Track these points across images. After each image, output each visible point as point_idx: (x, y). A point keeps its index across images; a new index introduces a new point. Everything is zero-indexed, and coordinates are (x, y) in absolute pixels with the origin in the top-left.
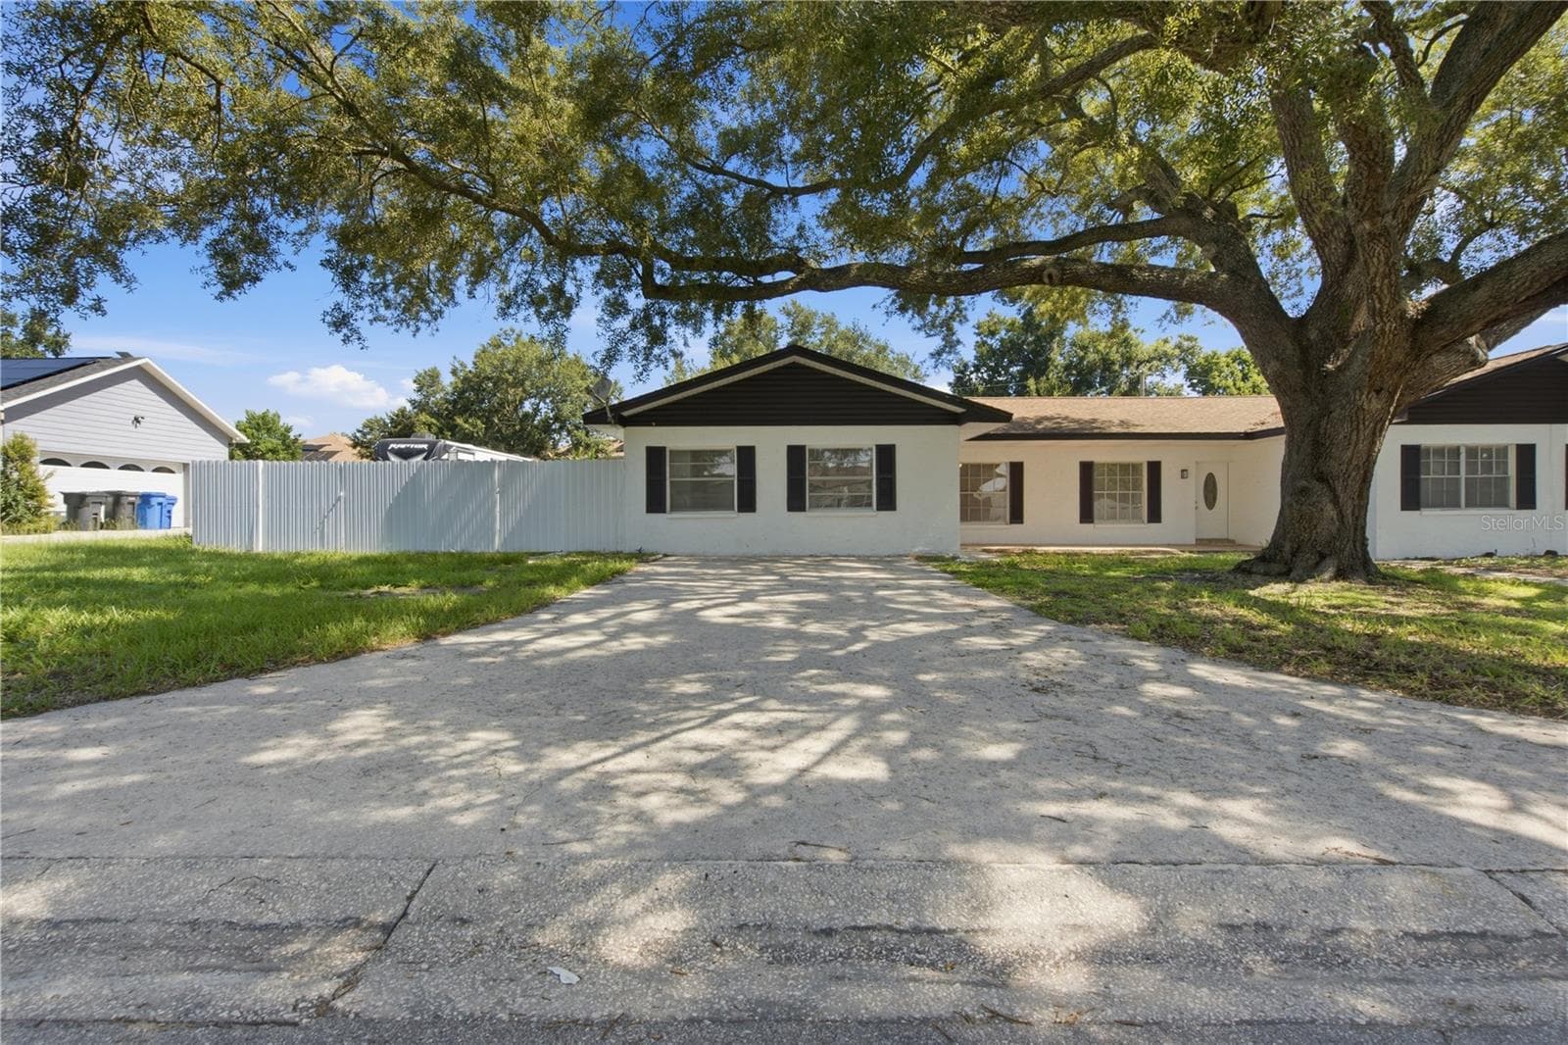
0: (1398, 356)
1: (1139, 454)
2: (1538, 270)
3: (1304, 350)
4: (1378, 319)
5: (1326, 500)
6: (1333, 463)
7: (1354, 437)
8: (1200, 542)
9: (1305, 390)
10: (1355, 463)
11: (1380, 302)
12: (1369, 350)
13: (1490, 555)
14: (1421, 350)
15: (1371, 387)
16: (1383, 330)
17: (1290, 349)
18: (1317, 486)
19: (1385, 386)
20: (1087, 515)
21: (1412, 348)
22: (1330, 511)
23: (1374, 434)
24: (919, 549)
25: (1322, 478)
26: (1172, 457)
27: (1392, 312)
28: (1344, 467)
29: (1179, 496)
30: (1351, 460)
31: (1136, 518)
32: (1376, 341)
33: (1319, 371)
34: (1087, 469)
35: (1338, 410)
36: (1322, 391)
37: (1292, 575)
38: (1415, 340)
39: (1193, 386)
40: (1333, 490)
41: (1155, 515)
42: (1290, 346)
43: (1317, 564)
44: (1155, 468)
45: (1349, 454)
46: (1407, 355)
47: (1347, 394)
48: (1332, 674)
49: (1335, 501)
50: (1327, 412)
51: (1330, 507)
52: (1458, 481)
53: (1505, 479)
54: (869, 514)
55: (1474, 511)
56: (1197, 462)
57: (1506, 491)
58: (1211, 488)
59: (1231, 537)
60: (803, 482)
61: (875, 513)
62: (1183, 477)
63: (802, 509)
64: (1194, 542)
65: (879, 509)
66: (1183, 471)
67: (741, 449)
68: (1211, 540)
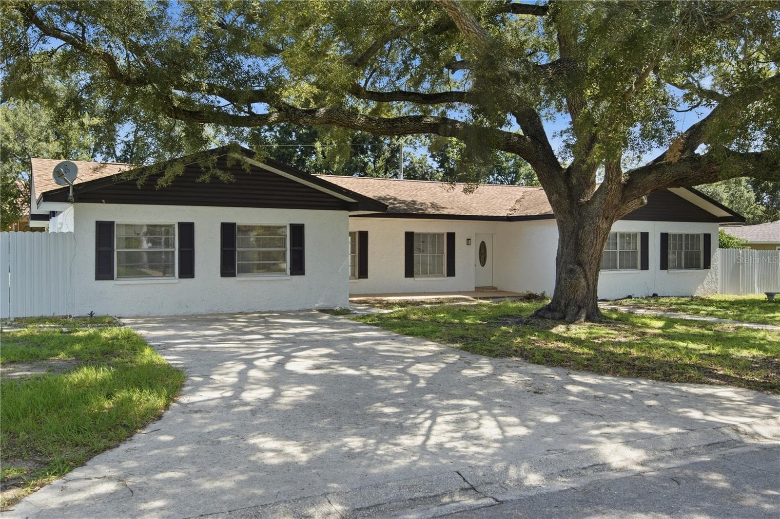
0: (616, 202)
1: (441, 227)
2: (676, 173)
3: (570, 189)
4: (610, 183)
5: (582, 276)
6: (585, 255)
7: (595, 242)
8: (478, 289)
9: (571, 212)
10: (594, 256)
11: (612, 175)
12: (603, 197)
13: (630, 297)
14: (625, 200)
15: (604, 216)
16: (611, 188)
17: (563, 188)
18: (578, 269)
19: (610, 216)
20: (409, 272)
21: (622, 198)
22: (583, 283)
23: (603, 240)
24: (320, 304)
25: (580, 264)
26: (460, 229)
27: (616, 180)
28: (590, 258)
29: (465, 256)
30: (592, 256)
31: (440, 274)
32: (608, 193)
33: (577, 203)
34: (410, 237)
35: (588, 226)
36: (579, 214)
37: (567, 319)
38: (623, 194)
39: (433, 156)
40: (585, 271)
41: (451, 272)
42: (563, 186)
43: (578, 312)
44: (451, 237)
45: (592, 251)
46: (620, 201)
47: (592, 218)
48: (628, 374)
49: (586, 277)
50: (581, 226)
51: (583, 280)
52: (616, 252)
53: (636, 252)
54: (285, 278)
55: (623, 271)
56: (476, 234)
57: (636, 259)
58: (483, 251)
59: (495, 285)
60: (233, 252)
61: (289, 278)
62: (468, 244)
63: (233, 275)
64: (474, 290)
65: (292, 274)
66: (468, 239)
67: (181, 225)
68: (483, 288)
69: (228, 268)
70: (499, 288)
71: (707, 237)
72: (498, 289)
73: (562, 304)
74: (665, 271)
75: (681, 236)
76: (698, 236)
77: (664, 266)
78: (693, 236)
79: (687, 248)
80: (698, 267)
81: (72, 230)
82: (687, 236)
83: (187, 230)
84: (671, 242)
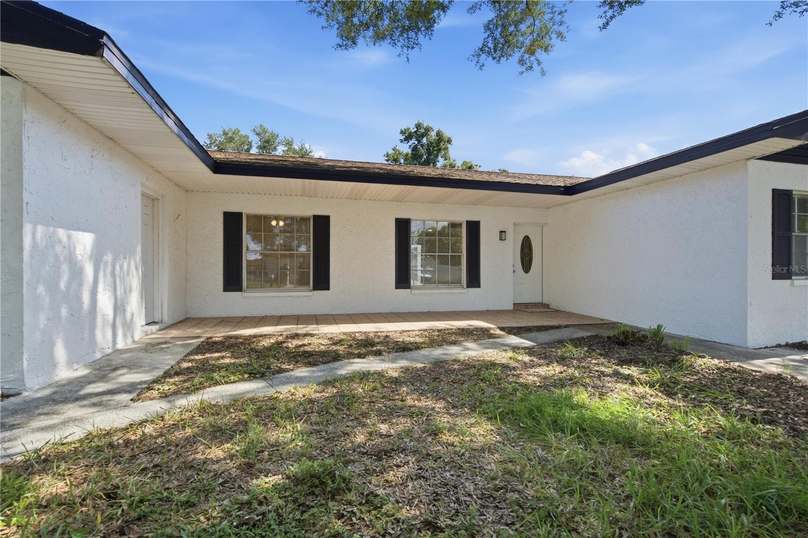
8: (517, 306)
26: (489, 217)
29: (497, 256)
31: (456, 283)
41: (474, 280)
44: (473, 227)
56: (515, 224)
58: (526, 250)
59: (545, 301)
62: (501, 239)
64: (512, 308)
66: (501, 232)
68: (527, 305)
70: (554, 305)
72: (551, 305)
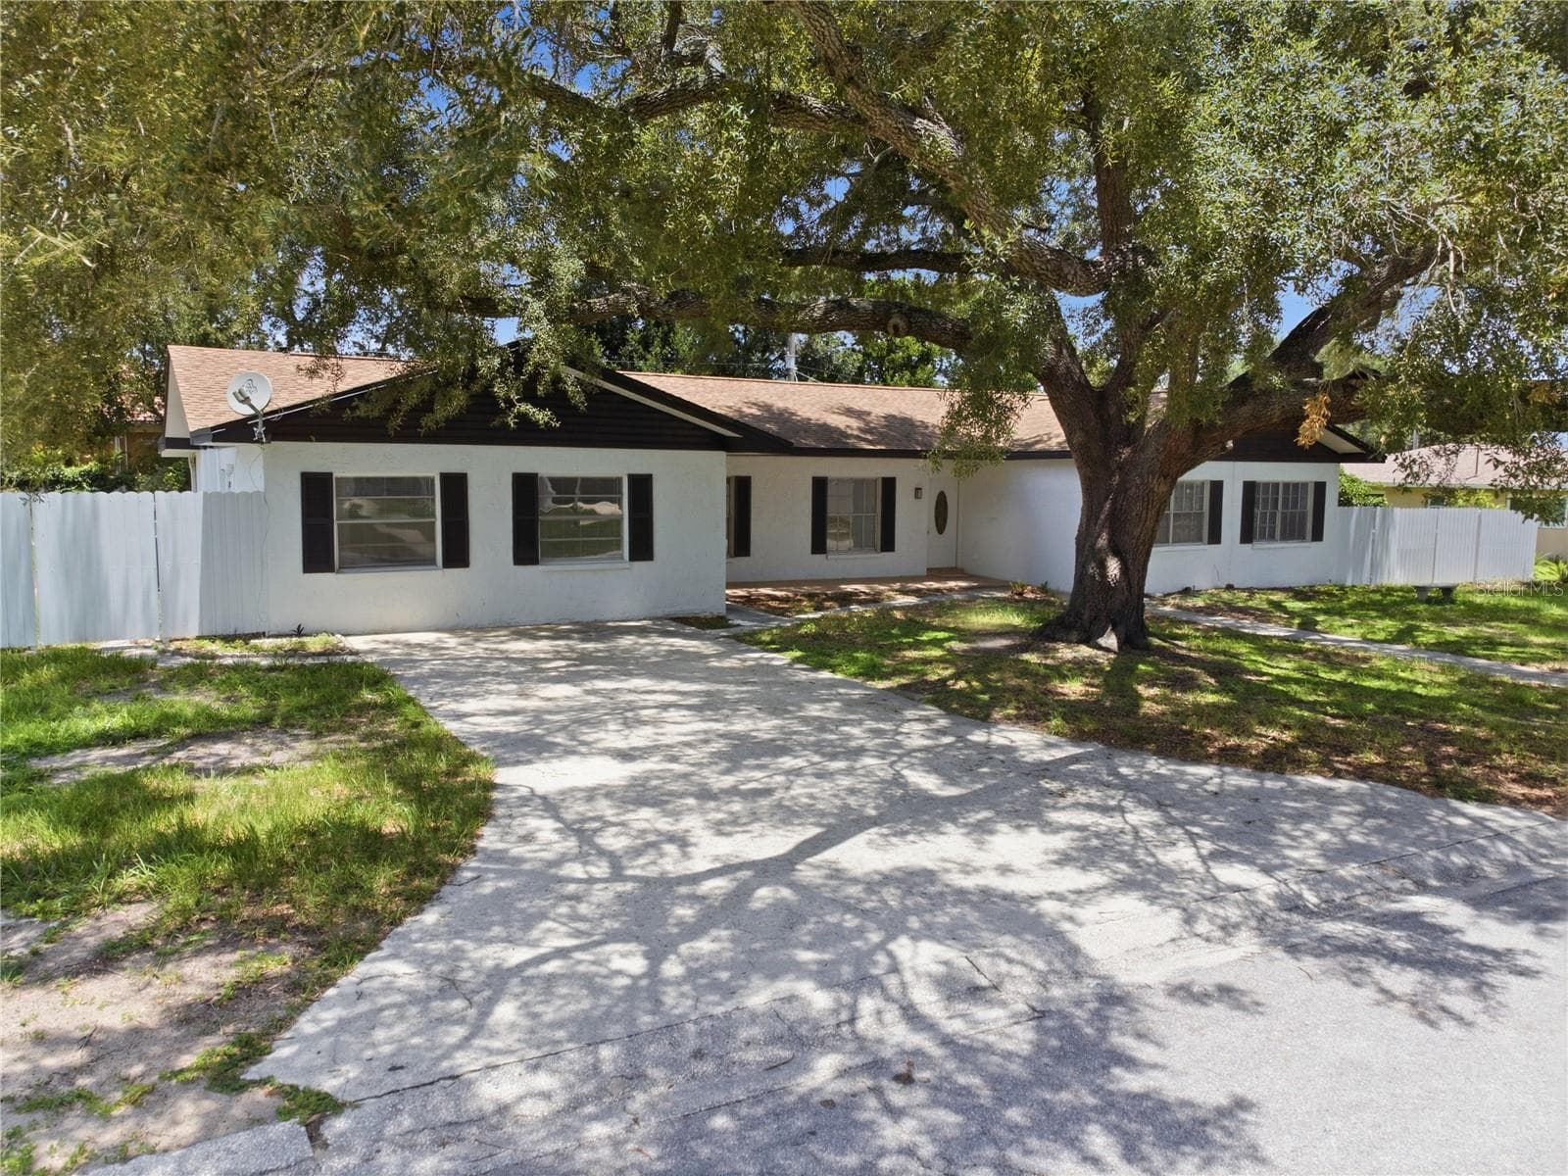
1: (873, 470)
13: (1188, 590)
17: (1093, 422)
20: (819, 545)
24: (678, 608)
31: (871, 547)
34: (820, 485)
41: (888, 544)
42: (1093, 418)
44: (889, 485)
52: (1168, 516)
53: (1200, 515)
54: (620, 565)
55: (1179, 548)
56: (930, 480)
57: (1202, 526)
58: (941, 508)
59: (960, 565)
60: (534, 523)
61: (628, 565)
62: (916, 497)
63: (534, 561)
65: (632, 559)
66: (917, 489)
67: (446, 478)
69: (526, 550)
71: (1320, 488)
73: (1086, 617)
74: (1248, 547)
75: (1276, 485)
76: (1305, 485)
77: (1247, 536)
78: (1296, 485)
79: (1285, 505)
80: (1302, 537)
81: (262, 489)
82: (1286, 485)
83: (455, 487)
84: (1260, 496)
